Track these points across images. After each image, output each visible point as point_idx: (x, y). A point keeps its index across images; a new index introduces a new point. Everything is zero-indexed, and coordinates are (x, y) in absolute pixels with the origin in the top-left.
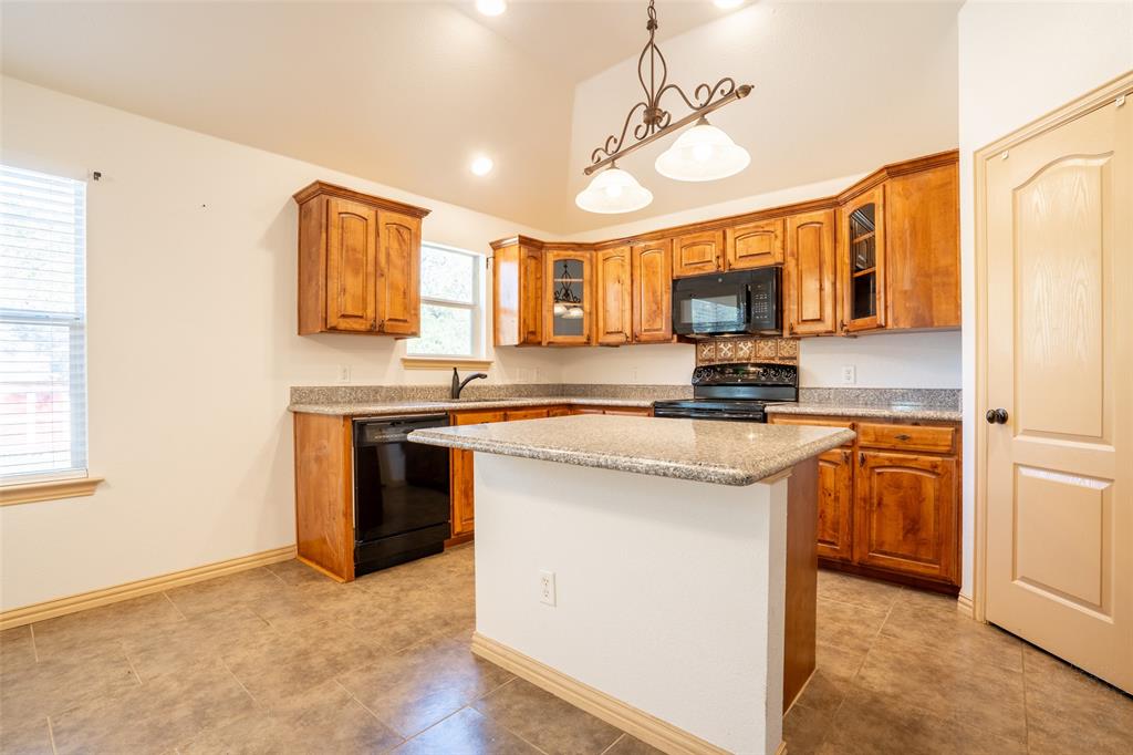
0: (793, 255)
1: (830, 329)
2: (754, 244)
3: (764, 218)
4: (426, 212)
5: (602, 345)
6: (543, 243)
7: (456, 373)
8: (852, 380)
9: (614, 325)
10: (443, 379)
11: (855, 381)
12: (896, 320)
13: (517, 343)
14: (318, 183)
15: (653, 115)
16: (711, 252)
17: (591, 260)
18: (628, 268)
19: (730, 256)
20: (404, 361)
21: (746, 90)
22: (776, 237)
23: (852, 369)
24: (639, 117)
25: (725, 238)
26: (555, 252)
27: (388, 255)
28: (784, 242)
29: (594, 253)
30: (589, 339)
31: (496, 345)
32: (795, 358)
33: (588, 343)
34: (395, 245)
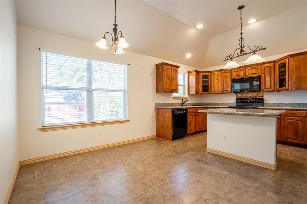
0: (263, 73)
1: (273, 90)
2: (253, 71)
3: (256, 65)
4: (179, 67)
5: (213, 94)
6: (200, 71)
7: (182, 100)
8: (278, 101)
9: (216, 89)
10: (180, 101)
11: (279, 102)
12: (291, 88)
13: (194, 93)
14: (163, 63)
15: (242, 51)
16: (242, 73)
17: (210, 75)
18: (220, 77)
19: (247, 74)
20: (173, 98)
21: (265, 48)
22: (259, 69)
23: (278, 99)
24: (239, 51)
25: (245, 70)
26: (202, 73)
27: (173, 76)
28: (261, 71)
29: (211, 73)
30: (210, 92)
31: (189, 94)
32: (263, 96)
33: (210, 94)
34: (175, 74)
